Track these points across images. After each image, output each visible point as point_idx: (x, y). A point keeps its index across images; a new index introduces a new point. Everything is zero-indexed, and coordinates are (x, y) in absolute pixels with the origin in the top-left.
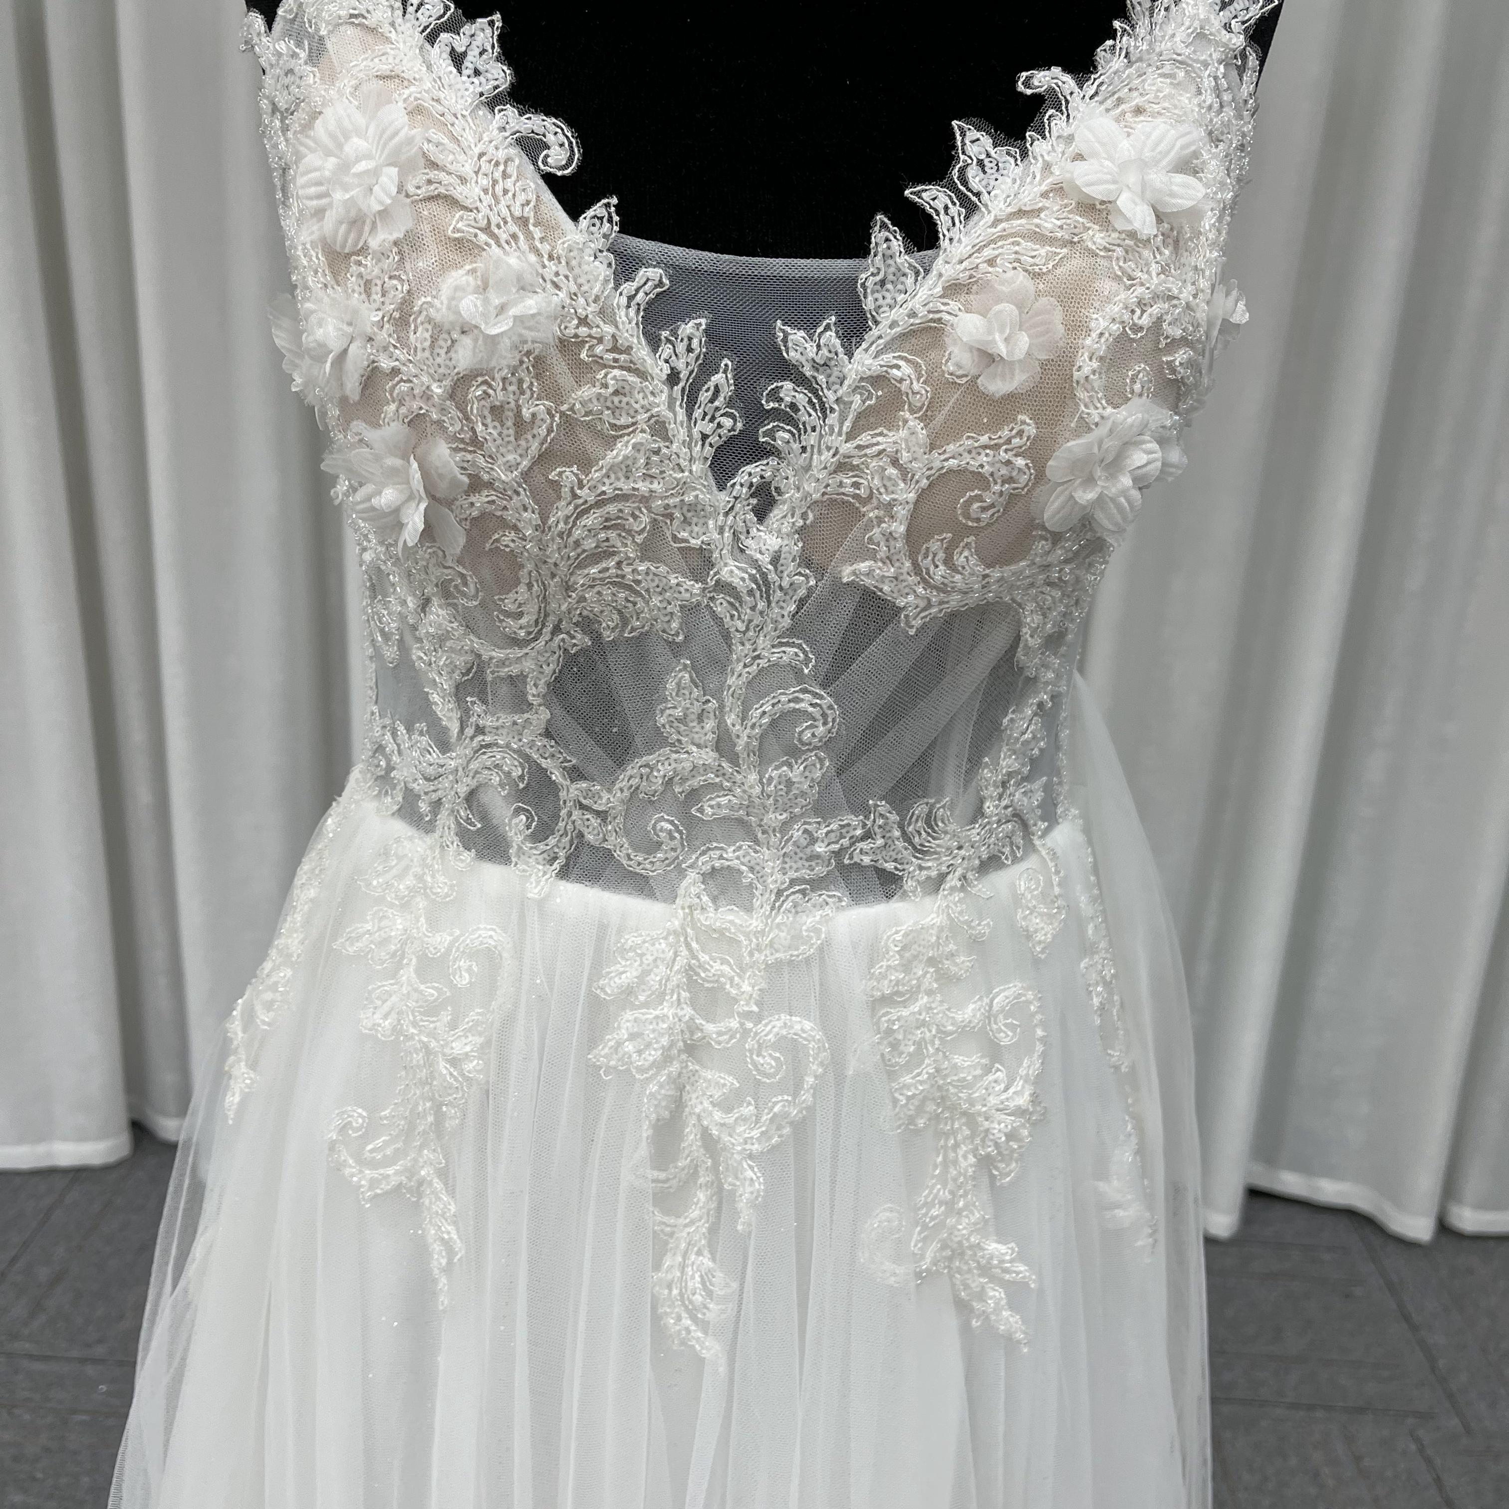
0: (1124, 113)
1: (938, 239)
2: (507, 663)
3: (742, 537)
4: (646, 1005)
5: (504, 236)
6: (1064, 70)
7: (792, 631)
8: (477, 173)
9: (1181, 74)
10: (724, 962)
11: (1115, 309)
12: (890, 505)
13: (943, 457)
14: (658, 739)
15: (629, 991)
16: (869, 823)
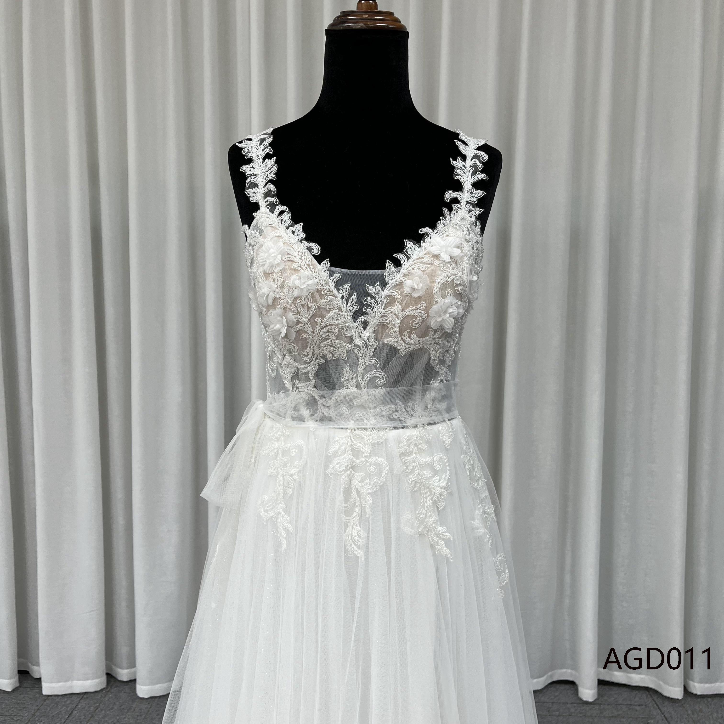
0: (443, 237)
1: (401, 265)
2: (304, 369)
3: (360, 334)
4: (340, 455)
5: (304, 268)
6: (429, 228)
7: (373, 356)
8: (298, 255)
9: (458, 228)
10: (360, 443)
11: (441, 277)
12: (394, 324)
13: (405, 312)
14: (342, 386)
15: (336, 452)
16: (397, 407)
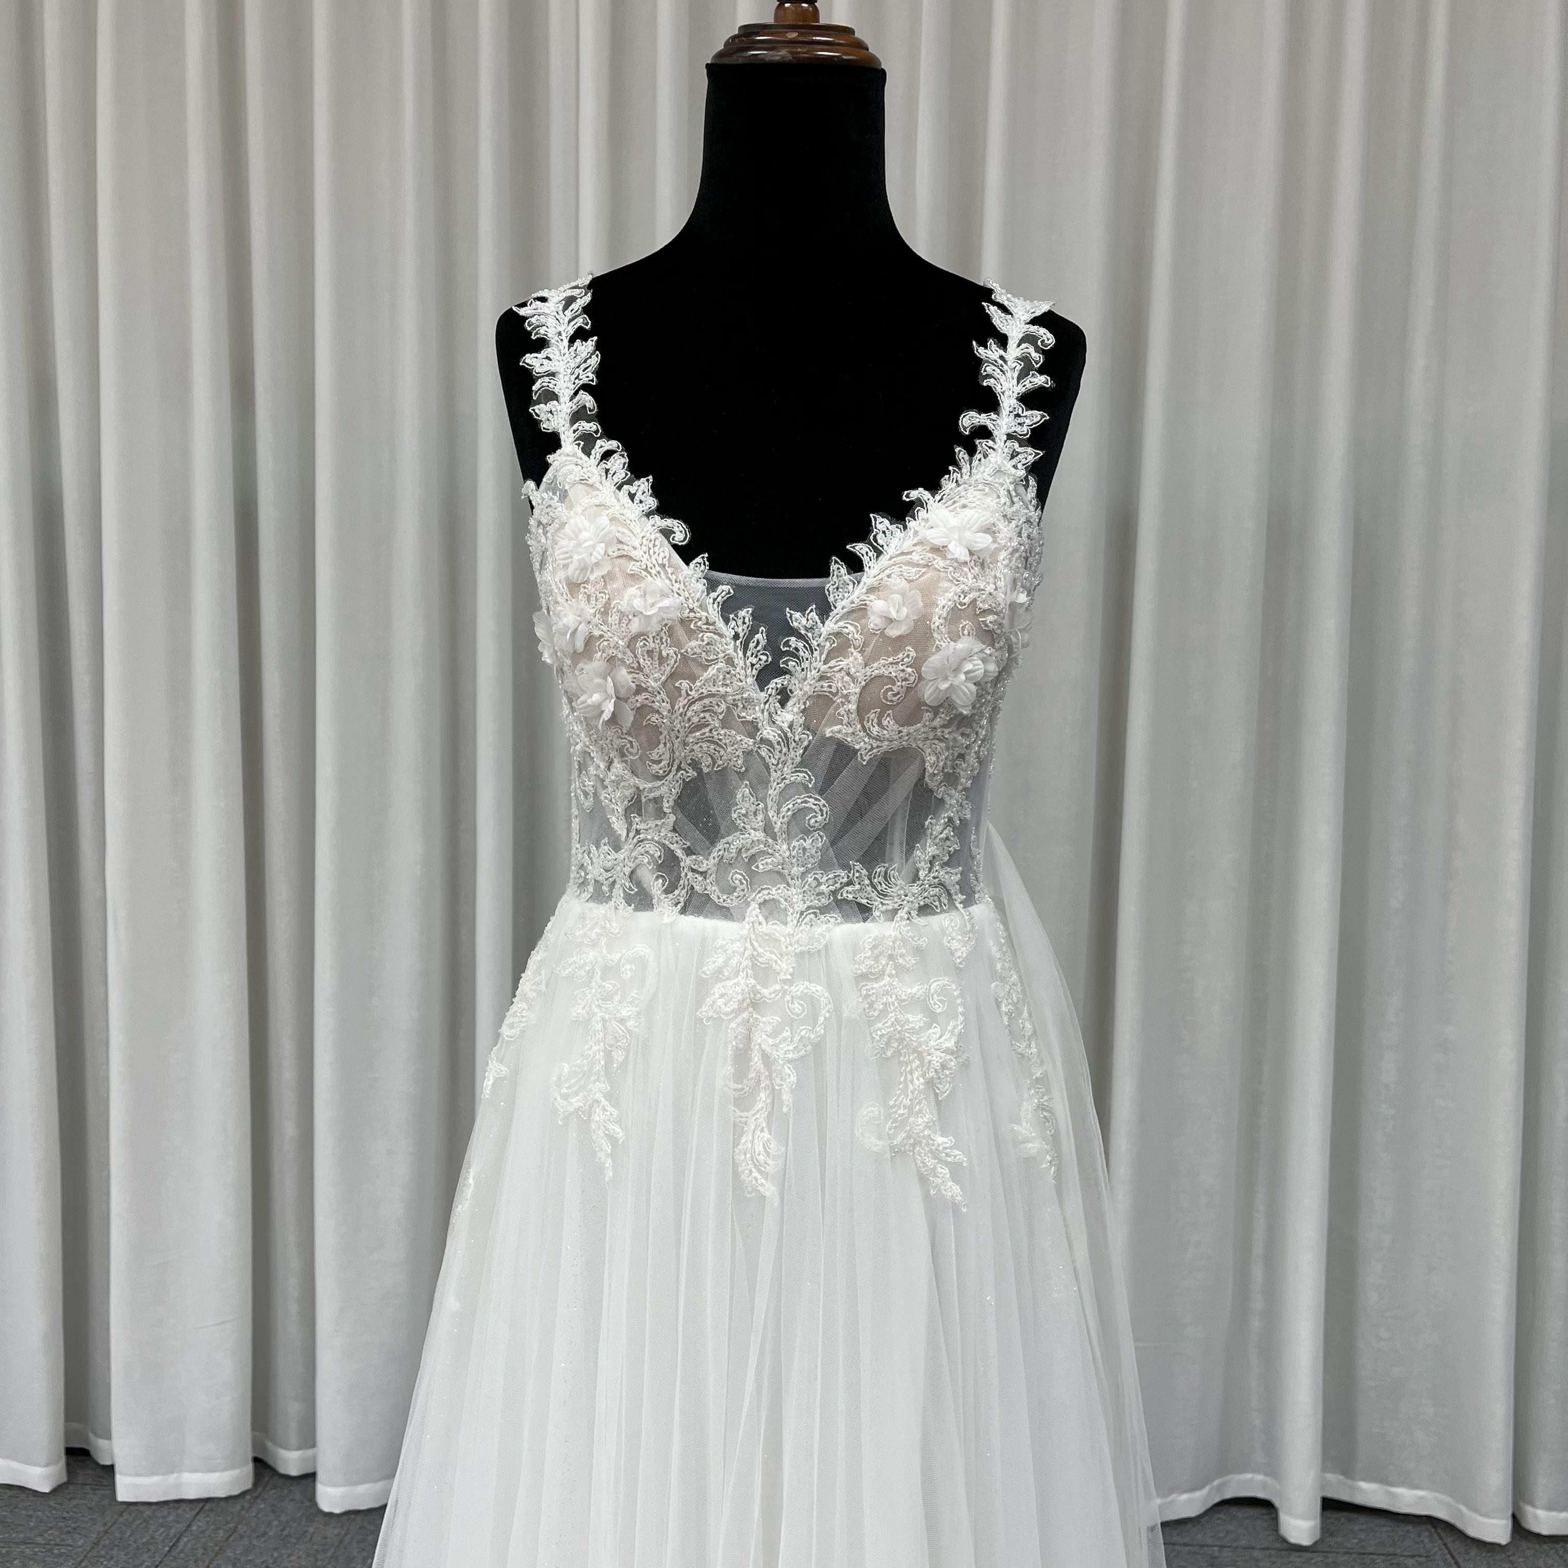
0: (955, 508)
1: (863, 567)
2: (653, 790)
3: (774, 715)
4: (729, 978)
5: (653, 572)
6: (925, 489)
7: (801, 764)
8: (641, 545)
9: (987, 489)
10: (772, 952)
11: (950, 595)
12: (847, 695)
13: (871, 670)
14: (733, 828)
15: (719, 971)
16: (851, 875)
